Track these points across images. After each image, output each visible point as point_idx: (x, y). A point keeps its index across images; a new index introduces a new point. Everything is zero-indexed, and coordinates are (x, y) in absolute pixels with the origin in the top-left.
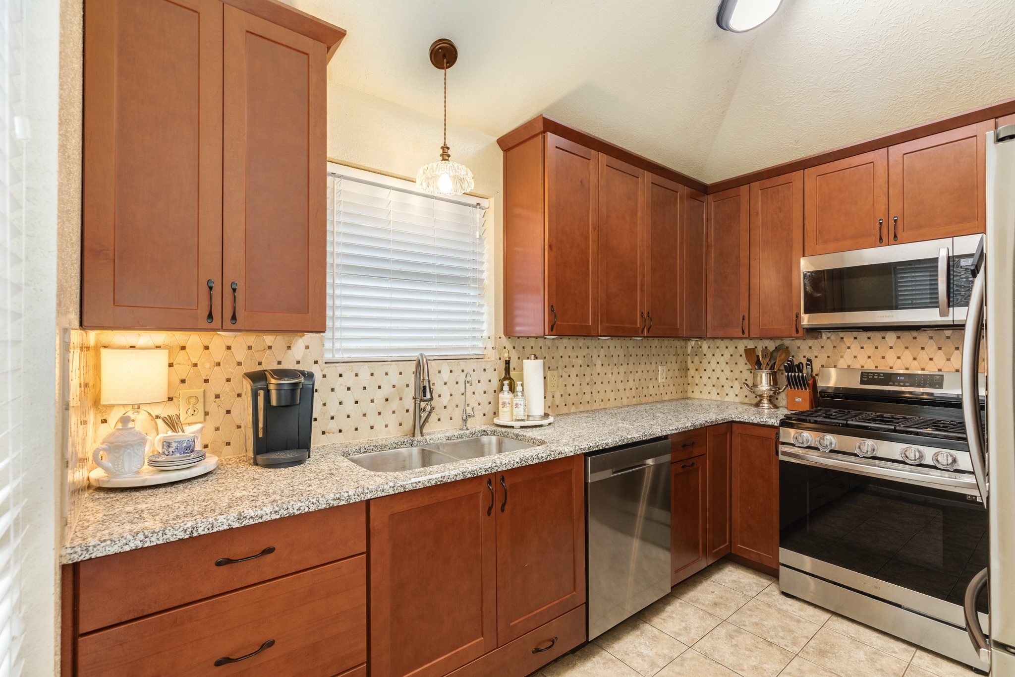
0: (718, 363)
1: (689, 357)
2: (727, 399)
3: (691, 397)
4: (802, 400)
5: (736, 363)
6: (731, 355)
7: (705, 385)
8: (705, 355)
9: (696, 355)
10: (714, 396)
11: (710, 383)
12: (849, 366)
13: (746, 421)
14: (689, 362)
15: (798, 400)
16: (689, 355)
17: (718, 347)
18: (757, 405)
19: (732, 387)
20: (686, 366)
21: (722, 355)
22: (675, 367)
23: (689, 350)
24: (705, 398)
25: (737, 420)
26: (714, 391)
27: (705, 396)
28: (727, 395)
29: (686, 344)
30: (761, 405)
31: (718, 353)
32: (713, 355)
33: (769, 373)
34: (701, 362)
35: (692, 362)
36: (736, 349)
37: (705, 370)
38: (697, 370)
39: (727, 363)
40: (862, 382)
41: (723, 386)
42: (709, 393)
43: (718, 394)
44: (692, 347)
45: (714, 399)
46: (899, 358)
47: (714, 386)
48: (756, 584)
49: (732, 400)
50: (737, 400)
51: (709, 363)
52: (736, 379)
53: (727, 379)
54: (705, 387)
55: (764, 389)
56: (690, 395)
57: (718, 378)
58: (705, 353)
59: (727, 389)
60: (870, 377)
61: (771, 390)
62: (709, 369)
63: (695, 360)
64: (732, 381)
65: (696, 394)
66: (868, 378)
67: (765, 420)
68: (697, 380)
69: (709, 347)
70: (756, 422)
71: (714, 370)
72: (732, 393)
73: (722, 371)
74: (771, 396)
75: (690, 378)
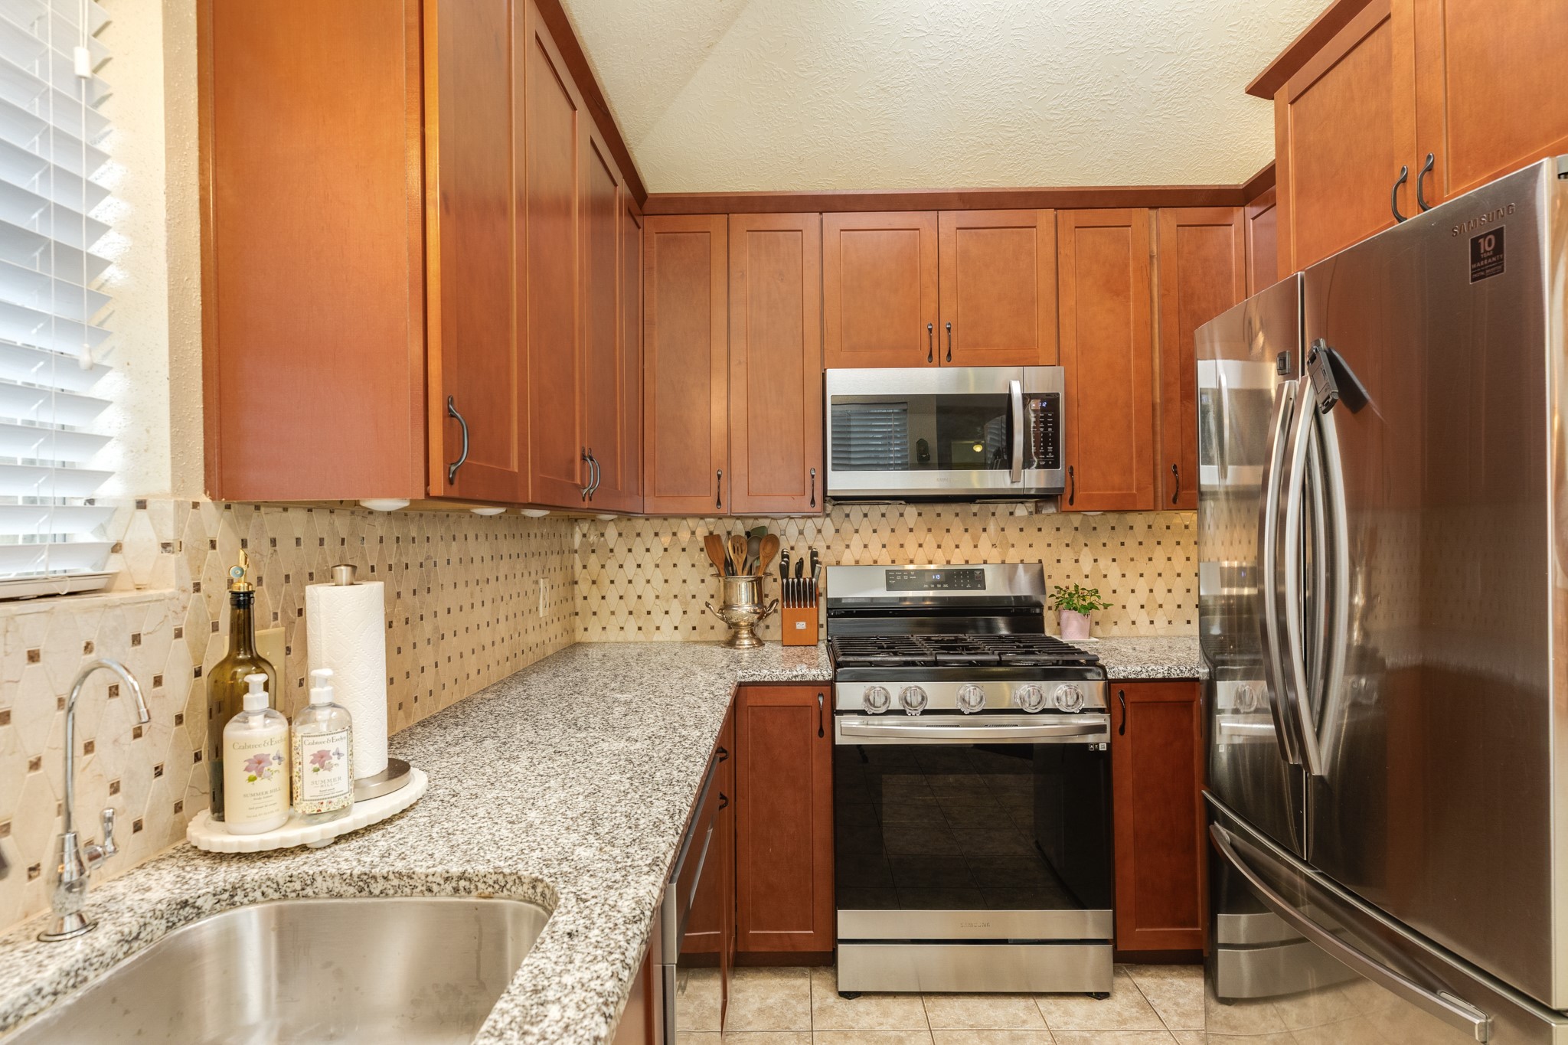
0: (639, 566)
1: (576, 555)
2: (657, 637)
3: (583, 640)
4: (807, 624)
5: (675, 565)
6: (666, 550)
7: (613, 613)
8: (612, 551)
9: (593, 551)
10: (631, 634)
11: (622, 608)
12: (857, 562)
13: (766, 680)
14: (578, 566)
15: (801, 625)
16: (576, 552)
17: (638, 535)
18: (732, 642)
19: (667, 613)
20: (573, 574)
21: (648, 550)
22: (559, 578)
23: (578, 539)
24: (613, 639)
25: (747, 680)
26: (631, 625)
27: (613, 635)
28: (658, 628)
29: (573, 529)
30: (738, 642)
31: (639, 547)
32: (630, 550)
33: (752, 581)
34: (603, 566)
35: (585, 567)
36: (675, 537)
37: (612, 582)
38: (594, 582)
39: (657, 566)
40: (890, 587)
41: (649, 613)
42: (622, 628)
43: (640, 629)
44: (584, 536)
45: (632, 640)
46: (920, 545)
47: (631, 613)
48: (793, 997)
49: (668, 639)
50: (678, 636)
51: (621, 566)
52: (675, 596)
53: (657, 597)
54: (613, 617)
55: (744, 612)
56: (580, 636)
57: (639, 597)
58: (611, 547)
59: (658, 618)
60: (899, 578)
61: (755, 612)
62: (621, 578)
63: (591, 561)
64: (668, 601)
65: (594, 635)
66: (895, 579)
67: (800, 673)
68: (594, 602)
69: (620, 535)
70: (785, 679)
71: (630, 582)
72: (667, 624)
73: (648, 581)
74: (752, 624)
75: (579, 601)
